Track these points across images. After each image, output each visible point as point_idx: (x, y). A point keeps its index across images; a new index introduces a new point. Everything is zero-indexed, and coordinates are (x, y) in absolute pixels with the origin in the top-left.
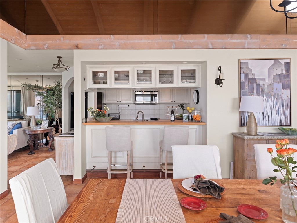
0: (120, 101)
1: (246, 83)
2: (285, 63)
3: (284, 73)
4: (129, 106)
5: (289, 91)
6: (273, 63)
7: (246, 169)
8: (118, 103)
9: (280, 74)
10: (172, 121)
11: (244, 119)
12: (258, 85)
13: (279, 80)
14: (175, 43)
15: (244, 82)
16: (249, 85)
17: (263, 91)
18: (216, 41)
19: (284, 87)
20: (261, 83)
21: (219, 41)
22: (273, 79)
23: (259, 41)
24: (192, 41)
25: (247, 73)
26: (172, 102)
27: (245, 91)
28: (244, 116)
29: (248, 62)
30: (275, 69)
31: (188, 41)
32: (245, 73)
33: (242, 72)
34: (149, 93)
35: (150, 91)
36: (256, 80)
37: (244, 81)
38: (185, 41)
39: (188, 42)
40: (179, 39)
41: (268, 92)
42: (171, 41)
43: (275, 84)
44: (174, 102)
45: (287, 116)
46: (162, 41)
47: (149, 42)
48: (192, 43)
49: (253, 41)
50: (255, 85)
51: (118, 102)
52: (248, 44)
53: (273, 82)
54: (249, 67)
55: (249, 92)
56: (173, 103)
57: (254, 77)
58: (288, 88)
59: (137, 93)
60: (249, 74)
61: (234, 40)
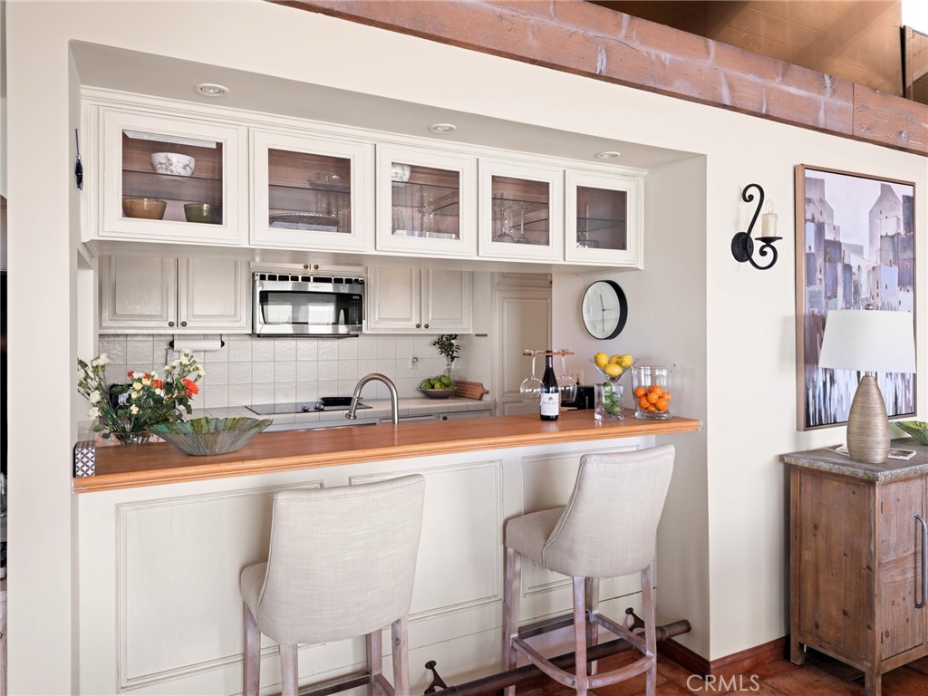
0: (184, 324)
1: (820, 261)
2: (904, 196)
3: (902, 231)
4: (223, 344)
5: (911, 293)
6: (880, 194)
7: (880, 601)
8: (171, 331)
9: (893, 234)
10: (547, 419)
11: (814, 397)
12: (847, 268)
13: (891, 257)
14: (607, 51)
15: (814, 254)
16: (825, 266)
17: (857, 292)
18: (742, 75)
19: (902, 284)
20: (854, 261)
21: (751, 77)
22: (881, 250)
23: (850, 105)
24: (667, 57)
25: (821, 221)
26: (418, 326)
27: (817, 290)
28: (815, 387)
29: (822, 181)
30: (883, 216)
31: (653, 52)
32: (816, 221)
33: (809, 216)
34: (328, 287)
35: (327, 280)
36: (843, 248)
37: (813, 250)
38: (643, 49)
39: (653, 56)
40: (623, 32)
41: (868, 296)
42: (591, 33)
43: (883, 267)
44: (427, 326)
45: (909, 380)
46: (554, 23)
47: (501, 17)
48: (667, 63)
49: (839, 102)
50: (840, 267)
51: (171, 324)
52: (825, 111)
53: (879, 263)
54: (827, 198)
55: (826, 294)
56: (423, 331)
57: (837, 240)
58: (909, 283)
59: (270, 286)
60: (826, 226)
61: (790, 85)
